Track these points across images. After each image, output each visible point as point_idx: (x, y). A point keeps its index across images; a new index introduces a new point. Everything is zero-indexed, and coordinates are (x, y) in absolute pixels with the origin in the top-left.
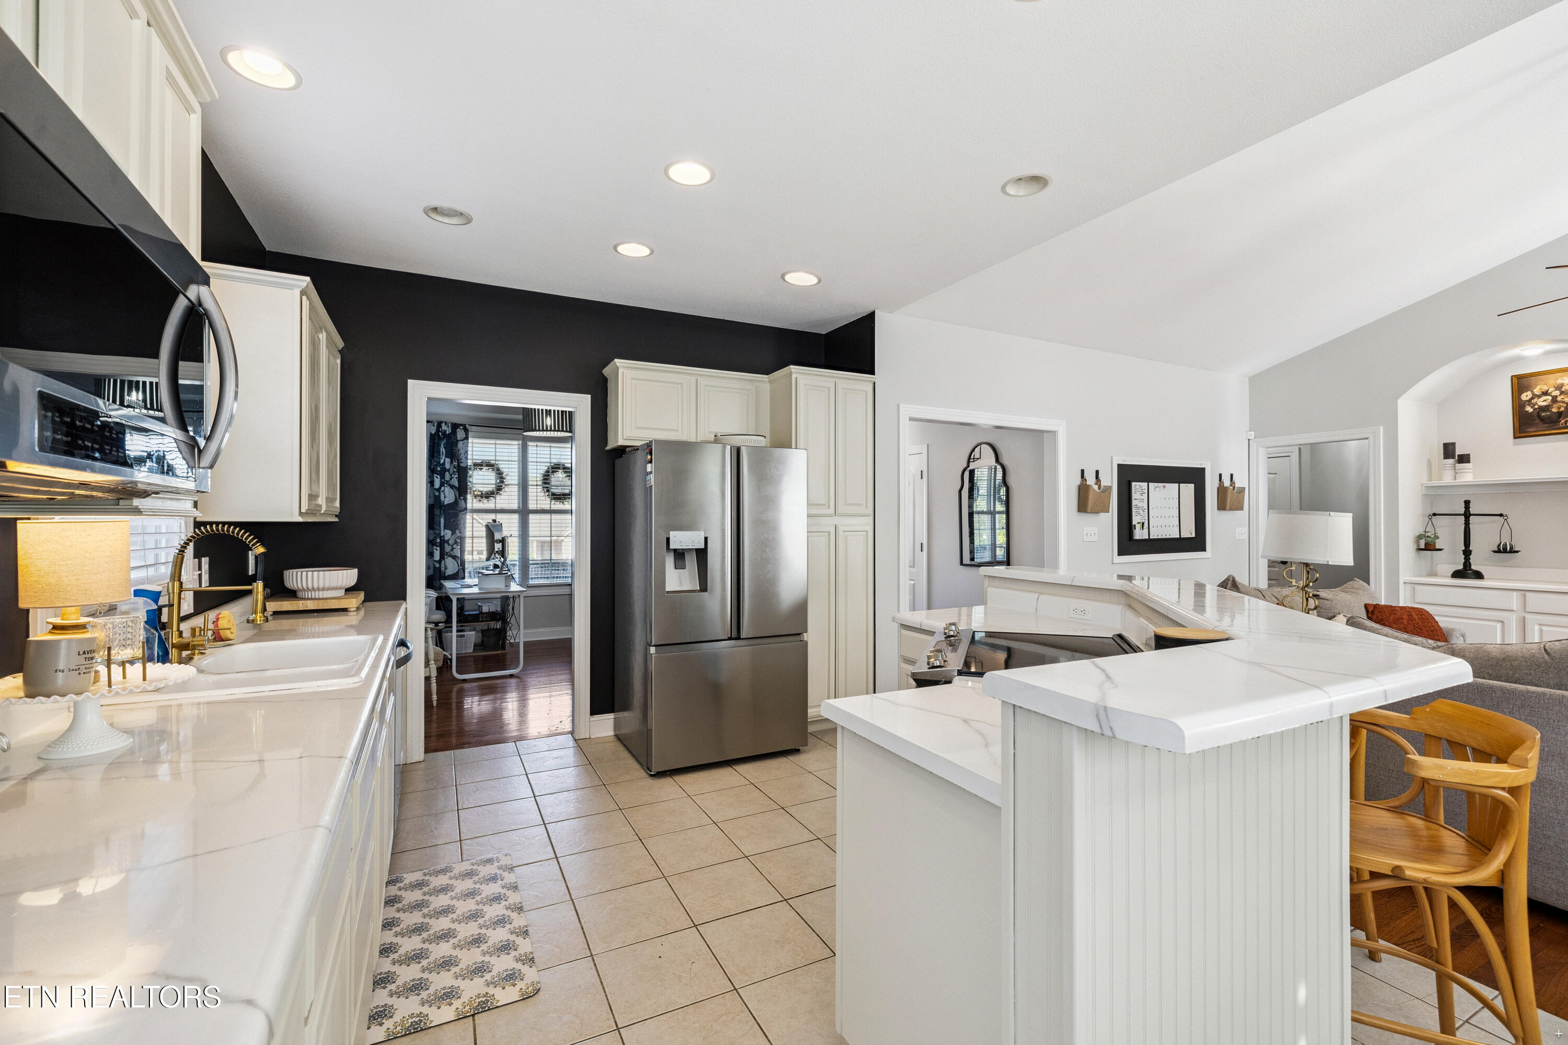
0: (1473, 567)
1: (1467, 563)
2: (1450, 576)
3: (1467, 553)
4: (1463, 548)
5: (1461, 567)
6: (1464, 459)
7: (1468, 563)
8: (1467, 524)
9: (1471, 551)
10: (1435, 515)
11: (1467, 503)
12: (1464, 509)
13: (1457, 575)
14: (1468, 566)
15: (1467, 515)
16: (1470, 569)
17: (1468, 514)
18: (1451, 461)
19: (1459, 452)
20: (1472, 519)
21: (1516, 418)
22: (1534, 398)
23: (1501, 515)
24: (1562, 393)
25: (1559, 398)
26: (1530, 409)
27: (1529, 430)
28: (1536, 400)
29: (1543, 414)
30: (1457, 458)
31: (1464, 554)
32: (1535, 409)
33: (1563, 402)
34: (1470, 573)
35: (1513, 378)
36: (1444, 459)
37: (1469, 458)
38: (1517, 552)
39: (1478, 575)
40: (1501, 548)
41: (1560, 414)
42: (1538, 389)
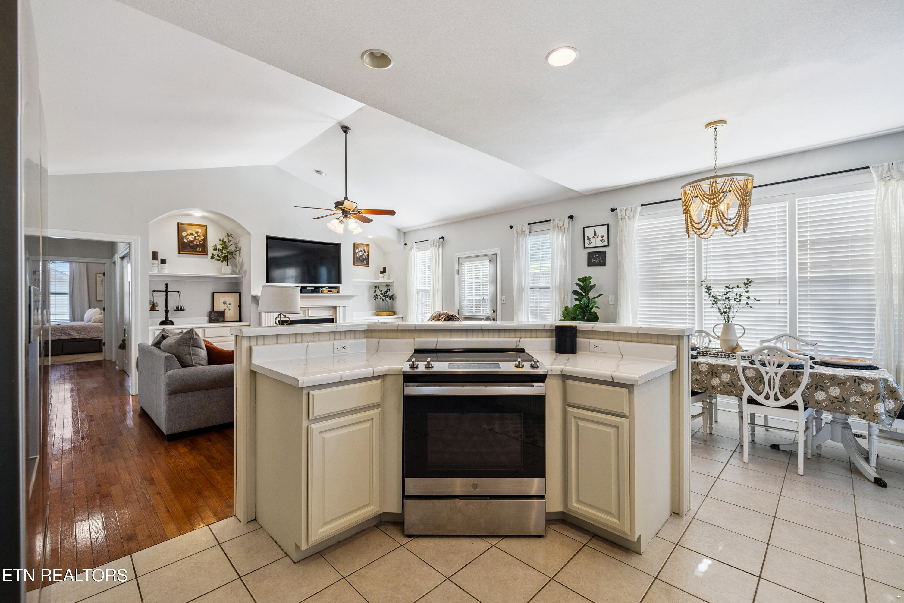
0: (170, 319)
1: (167, 318)
2: (159, 324)
3: (167, 311)
4: (165, 309)
5: (164, 319)
6: (163, 261)
8: (167, 296)
9: (168, 310)
10: (154, 291)
11: (167, 285)
12: (165, 288)
13: (162, 323)
15: (167, 291)
16: (169, 320)
18: (157, 262)
19: (160, 257)
20: (169, 293)
21: (180, 244)
22: (187, 236)
23: (178, 292)
24: (198, 236)
25: (197, 238)
26: (185, 241)
27: (185, 251)
28: (187, 237)
29: (191, 244)
30: (159, 260)
31: (165, 312)
32: (188, 241)
33: (198, 240)
34: (168, 322)
35: (178, 223)
36: (153, 260)
37: (166, 261)
38: (184, 310)
39: (172, 324)
40: (179, 308)
41: (197, 245)
42: (189, 232)
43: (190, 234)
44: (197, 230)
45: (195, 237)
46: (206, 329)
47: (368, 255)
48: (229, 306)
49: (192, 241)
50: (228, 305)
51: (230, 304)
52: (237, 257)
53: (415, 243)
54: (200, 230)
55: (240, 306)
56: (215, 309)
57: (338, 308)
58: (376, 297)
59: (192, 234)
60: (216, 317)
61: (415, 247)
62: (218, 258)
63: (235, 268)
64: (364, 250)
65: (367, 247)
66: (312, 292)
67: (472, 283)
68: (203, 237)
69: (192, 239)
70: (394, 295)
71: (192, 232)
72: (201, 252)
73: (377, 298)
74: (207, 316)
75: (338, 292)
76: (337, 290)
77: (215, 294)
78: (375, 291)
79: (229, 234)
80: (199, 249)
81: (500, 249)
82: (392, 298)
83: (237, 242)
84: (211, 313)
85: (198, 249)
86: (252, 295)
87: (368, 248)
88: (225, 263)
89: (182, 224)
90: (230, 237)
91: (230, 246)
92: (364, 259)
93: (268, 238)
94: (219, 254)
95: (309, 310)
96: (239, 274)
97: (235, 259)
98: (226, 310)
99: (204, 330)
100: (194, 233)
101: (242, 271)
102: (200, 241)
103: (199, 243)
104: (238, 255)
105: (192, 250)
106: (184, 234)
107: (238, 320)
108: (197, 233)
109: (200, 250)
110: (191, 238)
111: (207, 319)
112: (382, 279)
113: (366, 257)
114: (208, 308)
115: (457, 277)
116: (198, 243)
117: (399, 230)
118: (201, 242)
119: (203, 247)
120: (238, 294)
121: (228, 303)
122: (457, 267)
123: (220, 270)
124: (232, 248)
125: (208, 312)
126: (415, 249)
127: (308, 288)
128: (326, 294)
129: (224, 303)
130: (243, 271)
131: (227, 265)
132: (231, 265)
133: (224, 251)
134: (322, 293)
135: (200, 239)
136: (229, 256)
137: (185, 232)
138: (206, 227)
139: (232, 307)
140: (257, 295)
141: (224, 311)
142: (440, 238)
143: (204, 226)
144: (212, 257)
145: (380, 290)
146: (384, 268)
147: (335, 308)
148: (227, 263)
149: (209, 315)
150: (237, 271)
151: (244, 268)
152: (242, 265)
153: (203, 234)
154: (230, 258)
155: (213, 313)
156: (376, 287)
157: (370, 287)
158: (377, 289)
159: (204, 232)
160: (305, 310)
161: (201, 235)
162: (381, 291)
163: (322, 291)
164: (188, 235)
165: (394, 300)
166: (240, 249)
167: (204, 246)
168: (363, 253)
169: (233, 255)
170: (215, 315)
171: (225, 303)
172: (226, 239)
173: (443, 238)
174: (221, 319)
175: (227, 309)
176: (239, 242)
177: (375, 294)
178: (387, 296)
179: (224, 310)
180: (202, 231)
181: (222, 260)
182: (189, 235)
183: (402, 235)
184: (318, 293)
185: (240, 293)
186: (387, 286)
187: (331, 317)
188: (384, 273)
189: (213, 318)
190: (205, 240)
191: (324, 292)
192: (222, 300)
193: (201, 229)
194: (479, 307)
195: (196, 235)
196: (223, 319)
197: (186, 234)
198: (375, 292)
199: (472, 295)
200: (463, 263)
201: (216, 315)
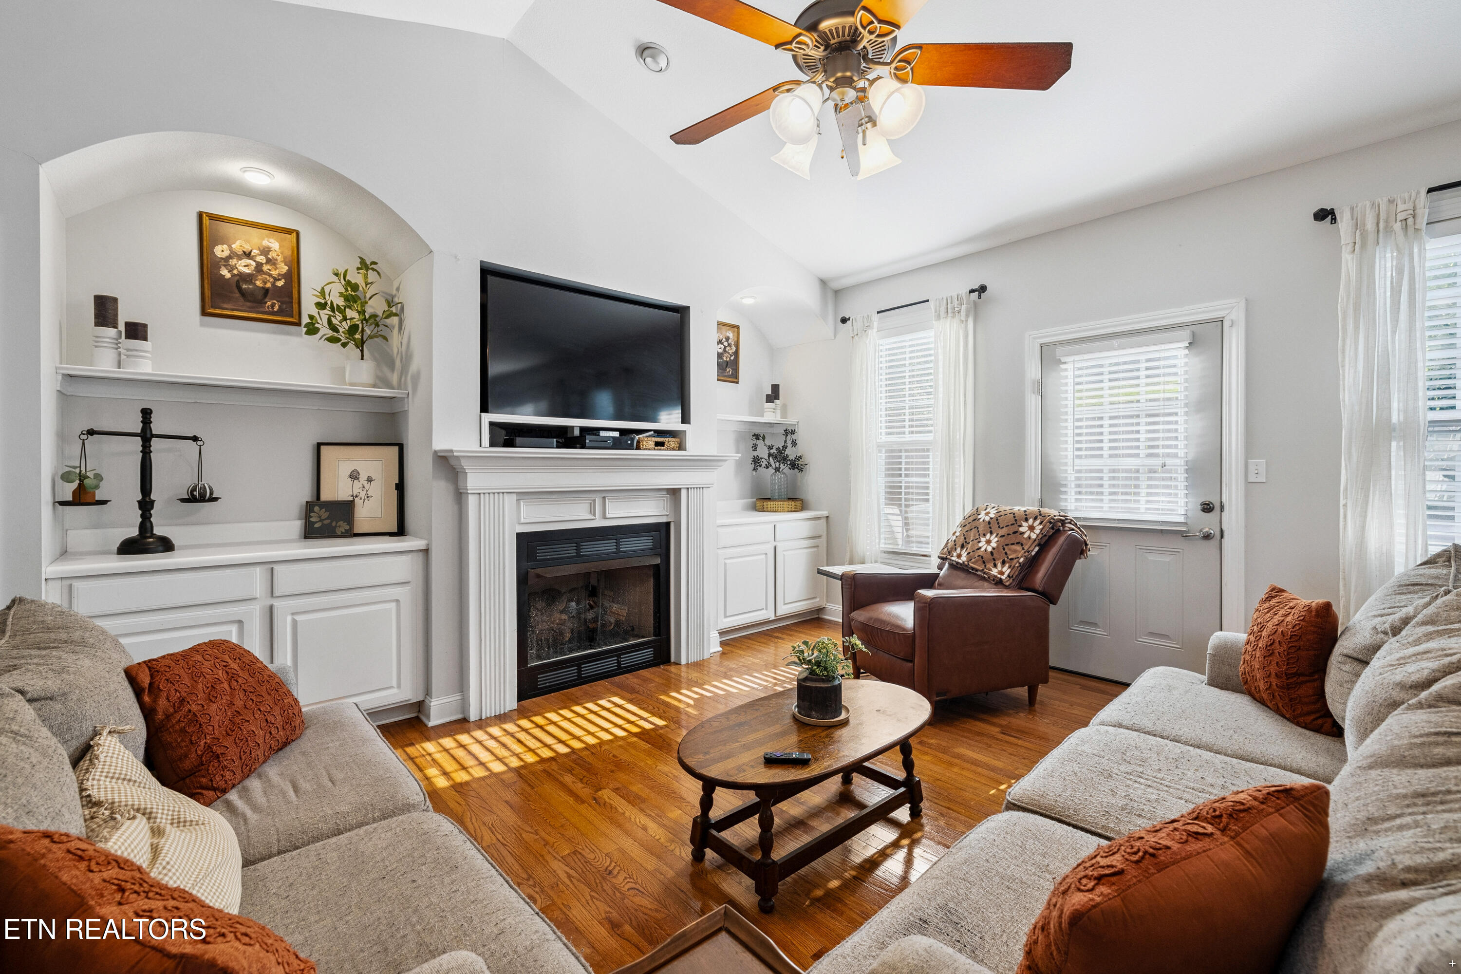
0: (158, 531)
1: (146, 525)
2: (116, 551)
3: (146, 505)
4: (140, 497)
5: (134, 532)
6: (136, 331)
7: (148, 524)
8: (146, 453)
9: (153, 501)
10: (91, 432)
11: (146, 414)
12: (141, 425)
13: (128, 548)
14: (149, 529)
15: (146, 436)
16: (153, 535)
17: (149, 436)
18: (111, 332)
19: (123, 317)
20: (155, 443)
21: (206, 281)
22: (230, 257)
23: (195, 439)
24: (269, 261)
25: (265, 268)
26: (225, 272)
27: (225, 306)
28: (233, 262)
29: (244, 286)
30: (122, 327)
31: (140, 508)
32: (233, 275)
33: (270, 275)
34: (150, 543)
35: (200, 215)
36: (97, 325)
37: (146, 332)
38: (216, 499)
39: (166, 545)
40: (196, 493)
41: (266, 291)
42: (238, 246)
43: (241, 253)
44: (265, 243)
45: (259, 265)
46: (276, 568)
47: (736, 353)
48: (367, 486)
49: (249, 275)
50: (365, 483)
51: (370, 480)
52: (395, 338)
53: (878, 312)
54: (275, 245)
55: (400, 487)
56: (324, 497)
57: (684, 493)
58: (756, 461)
59: (248, 255)
60: (326, 522)
61: (876, 324)
62: (330, 333)
63: (386, 370)
64: (727, 339)
65: (734, 332)
66: (617, 444)
67: (1101, 418)
68: (287, 268)
69: (246, 270)
70: (800, 457)
71: (247, 248)
72: (280, 312)
73: (760, 466)
74: (300, 519)
75: (681, 447)
76: (677, 440)
77: (322, 447)
78: (755, 448)
79: (368, 263)
80: (273, 305)
81: (1243, 304)
82: (796, 465)
83: (394, 292)
84: (309, 507)
85: (269, 303)
86: (436, 452)
87: (736, 334)
88: (352, 350)
89: (213, 217)
90: (370, 272)
91: (370, 298)
92: (727, 362)
93: (488, 273)
94: (334, 321)
95: (604, 498)
96: (399, 388)
97: (385, 338)
98: (356, 499)
99: (272, 569)
100: (255, 252)
101: (406, 380)
102: (276, 280)
103: (273, 284)
104: (396, 330)
105: (248, 304)
106: (221, 251)
107: (395, 529)
108: (265, 251)
109: (276, 308)
110: (244, 266)
111: (296, 526)
112: (770, 415)
113: (732, 358)
114: (305, 494)
115: (1032, 402)
116: (269, 285)
117: (823, 283)
118: (280, 284)
119: (287, 299)
120: (396, 448)
121: (363, 477)
122: (1033, 370)
123: (339, 374)
124: (376, 306)
125: (302, 506)
126: (875, 330)
127: (603, 434)
128: (648, 452)
129: (350, 476)
130: (409, 377)
131: (362, 359)
132: (375, 359)
133: (350, 313)
134: (638, 448)
135: (274, 273)
136: (368, 331)
137: (225, 246)
138: (294, 234)
139: (375, 489)
140: (452, 451)
141: (353, 502)
142: (972, 291)
143: (289, 231)
144: (312, 330)
145: (765, 445)
146: (775, 388)
147: (674, 493)
148: (362, 351)
149: (304, 516)
150: (394, 378)
151: (413, 368)
152: (407, 358)
153: (285, 258)
154: (370, 337)
155: (316, 509)
156: (757, 436)
157: (740, 437)
158: (760, 443)
159: (288, 253)
160: (594, 501)
161: (279, 258)
162: (770, 448)
163: (638, 442)
164: (233, 255)
165: (801, 470)
166: (402, 308)
167: (290, 296)
168: (725, 347)
169: (381, 327)
170: (324, 514)
171: (354, 476)
172: (356, 278)
173: (983, 289)
174: (343, 527)
175: (363, 494)
176: (398, 289)
177: (755, 453)
178: (784, 459)
179: (351, 499)
180: (280, 247)
181: (344, 340)
182: (240, 258)
183: (830, 295)
184: (630, 447)
185: (401, 447)
186: (787, 433)
187: (664, 520)
188: (776, 401)
189: (316, 526)
190: (293, 276)
191: (644, 444)
192: (346, 468)
193: (280, 241)
194: (1136, 494)
195: (261, 259)
196: (348, 527)
197: (227, 253)
198: (755, 450)
199: (1101, 456)
200: (1063, 360)
201: (327, 514)
